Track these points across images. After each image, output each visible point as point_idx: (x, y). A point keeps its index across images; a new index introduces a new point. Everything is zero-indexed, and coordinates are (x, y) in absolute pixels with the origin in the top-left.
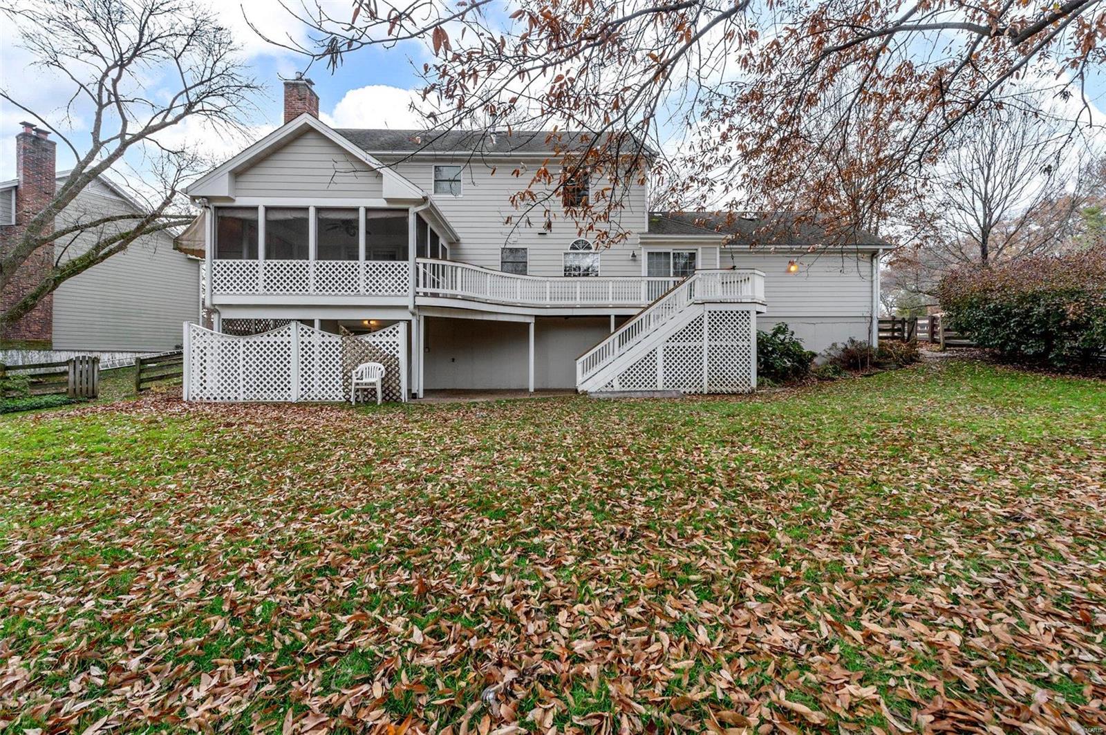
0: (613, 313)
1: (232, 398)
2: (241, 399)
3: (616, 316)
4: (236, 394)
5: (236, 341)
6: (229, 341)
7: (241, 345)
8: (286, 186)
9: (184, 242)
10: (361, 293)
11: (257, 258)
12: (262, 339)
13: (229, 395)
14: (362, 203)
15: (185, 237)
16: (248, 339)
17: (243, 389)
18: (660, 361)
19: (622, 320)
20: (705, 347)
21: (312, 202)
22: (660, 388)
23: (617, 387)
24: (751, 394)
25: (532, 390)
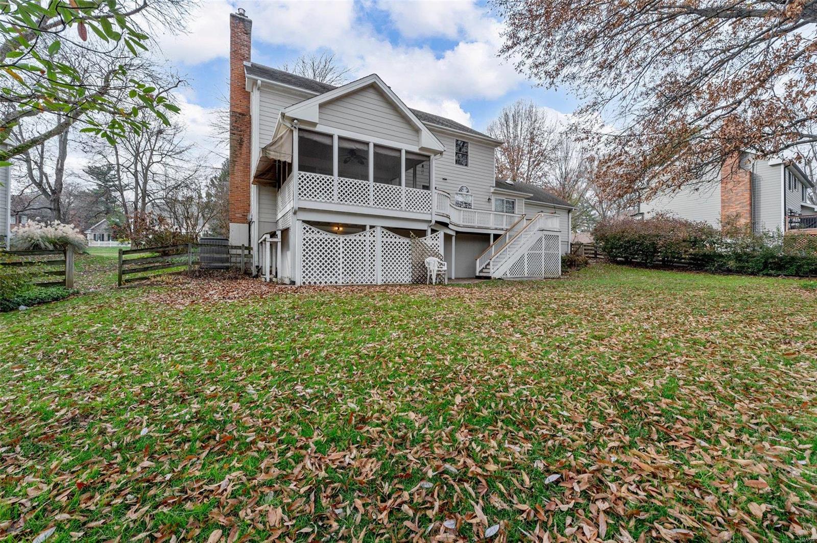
0: (492, 232)
1: (334, 282)
2: (340, 283)
3: (494, 235)
4: (336, 280)
5: (337, 238)
6: (331, 238)
7: (340, 241)
8: (357, 124)
9: (271, 153)
10: (403, 209)
11: (332, 175)
12: (355, 238)
13: (331, 280)
14: (404, 147)
15: (272, 148)
16: (346, 238)
17: (342, 275)
18: (526, 259)
19: (497, 237)
20: (543, 254)
21: (372, 140)
22: (526, 275)
23: (509, 275)
24: (559, 278)
25: (453, 278)
